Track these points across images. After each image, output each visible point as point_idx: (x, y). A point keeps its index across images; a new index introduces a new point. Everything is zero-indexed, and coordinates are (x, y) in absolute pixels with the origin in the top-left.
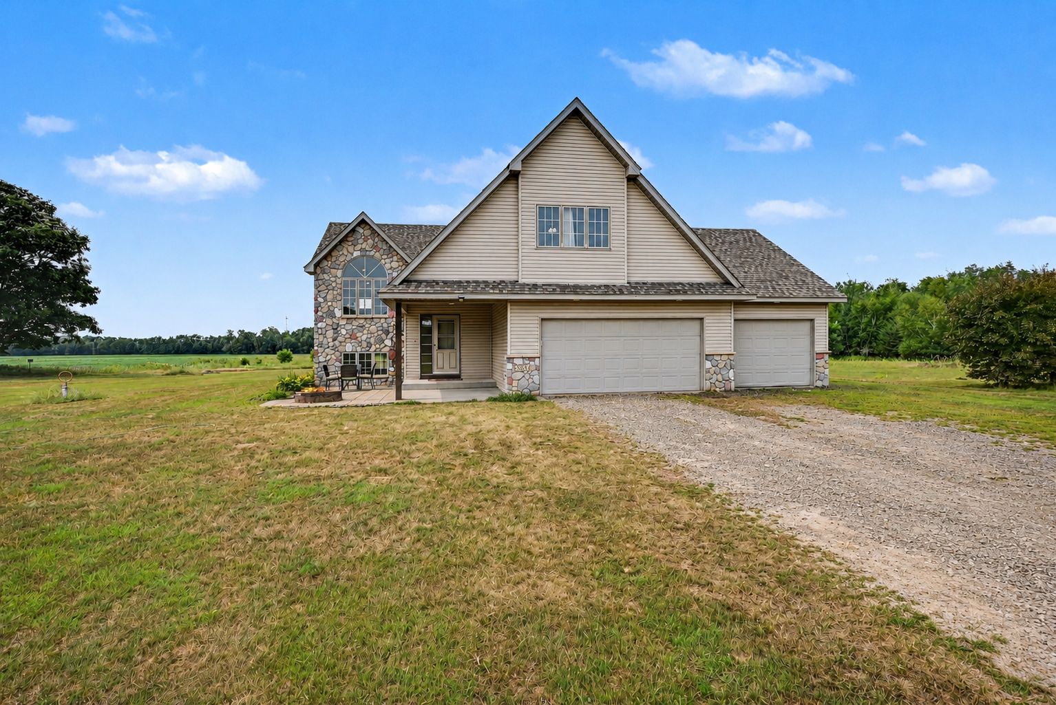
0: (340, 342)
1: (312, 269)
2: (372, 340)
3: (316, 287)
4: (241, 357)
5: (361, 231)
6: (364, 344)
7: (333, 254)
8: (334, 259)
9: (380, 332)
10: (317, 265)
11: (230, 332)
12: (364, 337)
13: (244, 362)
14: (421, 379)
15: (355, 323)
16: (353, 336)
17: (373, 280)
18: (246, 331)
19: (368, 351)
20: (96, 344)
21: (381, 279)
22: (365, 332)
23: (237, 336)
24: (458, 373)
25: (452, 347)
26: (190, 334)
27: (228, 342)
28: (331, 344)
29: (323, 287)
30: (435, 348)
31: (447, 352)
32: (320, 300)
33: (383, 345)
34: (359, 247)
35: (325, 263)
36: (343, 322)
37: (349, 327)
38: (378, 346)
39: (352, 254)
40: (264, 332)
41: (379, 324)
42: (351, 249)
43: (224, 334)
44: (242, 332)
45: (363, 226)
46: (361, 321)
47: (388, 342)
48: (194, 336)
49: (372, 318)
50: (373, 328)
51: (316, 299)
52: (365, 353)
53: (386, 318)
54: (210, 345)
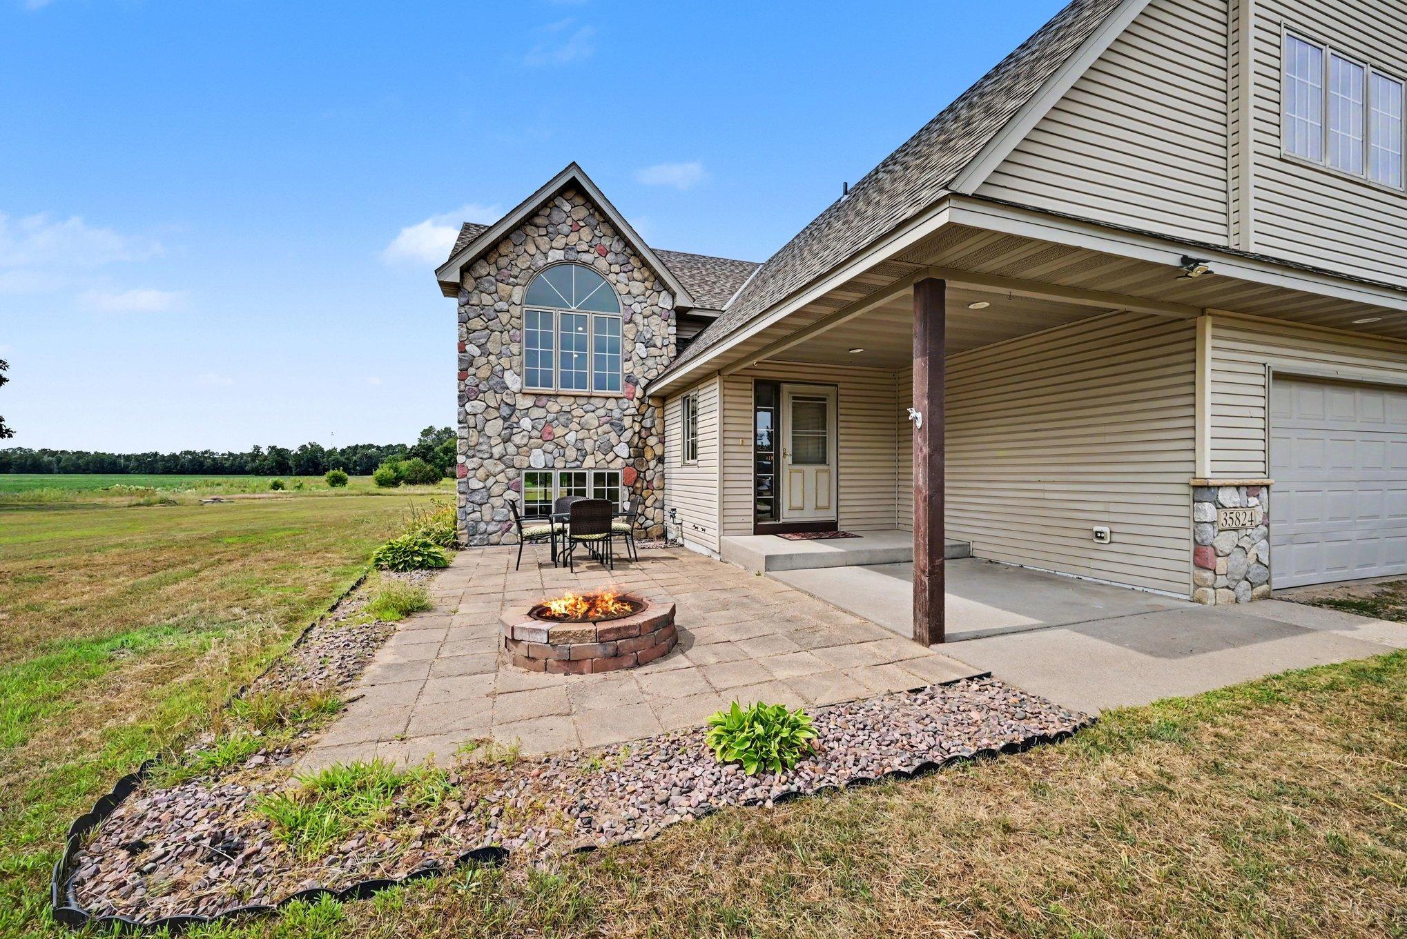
0: (518, 447)
1: (454, 277)
2: (589, 445)
3: (463, 321)
4: (271, 480)
5: (567, 207)
6: (571, 453)
7: (503, 249)
8: (503, 262)
9: (607, 427)
10: (466, 270)
11: (257, 448)
12: (571, 437)
13: (276, 486)
14: (755, 534)
15: (553, 407)
16: (546, 435)
17: (591, 316)
18: (279, 447)
19: (578, 467)
20: (59, 460)
21: (608, 315)
22: (574, 426)
23: (266, 453)
24: (835, 519)
25: (823, 461)
26: (199, 449)
27: (254, 461)
28: (497, 451)
29: (476, 323)
30: (786, 461)
31: (810, 470)
32: (472, 349)
33: (611, 456)
34: (560, 242)
35: (483, 269)
36: (524, 403)
37: (537, 413)
38: (600, 456)
39: (546, 255)
40: (303, 448)
41: (601, 412)
42: (544, 243)
43: (248, 450)
44: (273, 448)
45: (569, 195)
46: (565, 403)
47: (623, 450)
48: (206, 452)
49: (591, 397)
50: (591, 420)
51: (462, 349)
52: (573, 471)
53: (617, 398)
54: (228, 464)
